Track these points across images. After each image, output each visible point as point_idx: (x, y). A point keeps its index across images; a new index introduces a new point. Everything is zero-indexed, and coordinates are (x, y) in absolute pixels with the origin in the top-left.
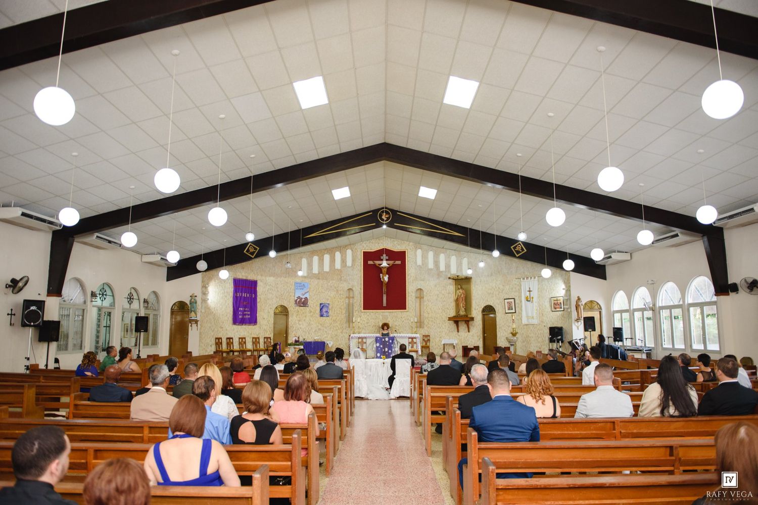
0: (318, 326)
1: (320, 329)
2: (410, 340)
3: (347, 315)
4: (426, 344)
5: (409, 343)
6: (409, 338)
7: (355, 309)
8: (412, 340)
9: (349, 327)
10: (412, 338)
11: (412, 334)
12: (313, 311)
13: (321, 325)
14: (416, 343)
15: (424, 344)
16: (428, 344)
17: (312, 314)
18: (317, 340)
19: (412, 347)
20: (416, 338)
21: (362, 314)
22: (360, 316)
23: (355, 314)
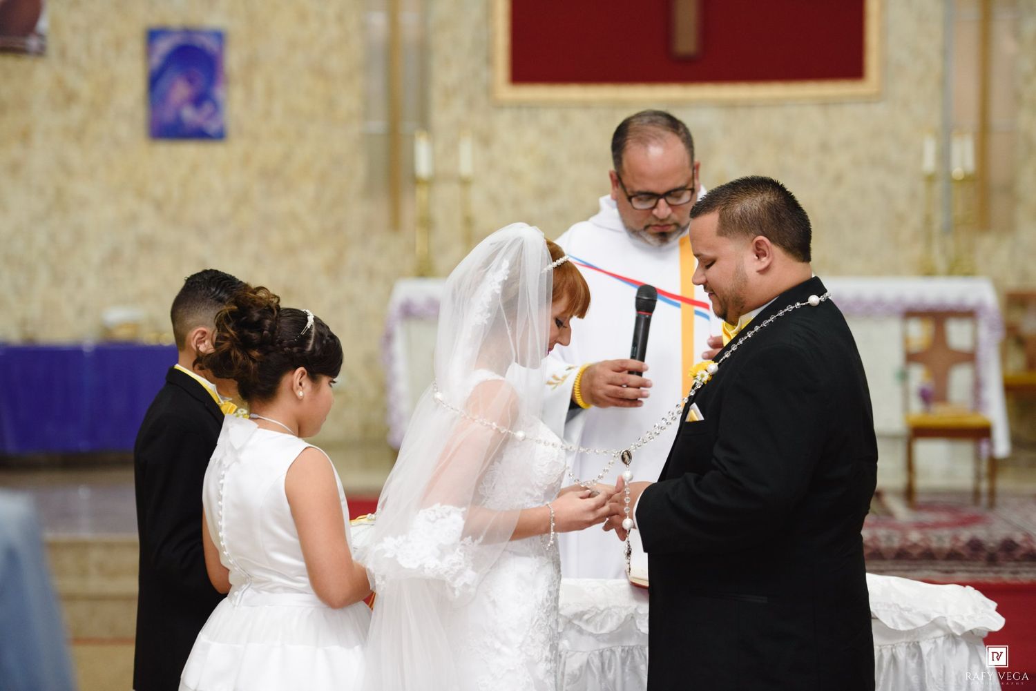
0: (133, 219)
1: (147, 245)
2: (919, 332)
3: (378, 125)
5: (911, 358)
6: (911, 313)
7: (445, 75)
8: (939, 337)
9: (395, 224)
10: (938, 316)
11: (928, 272)
12: (85, 89)
13: (159, 206)
14: (970, 357)
17: (77, 114)
18: (123, 334)
19: (931, 395)
20: (968, 314)
21: (503, 120)
22: (485, 140)
23: (440, 117)
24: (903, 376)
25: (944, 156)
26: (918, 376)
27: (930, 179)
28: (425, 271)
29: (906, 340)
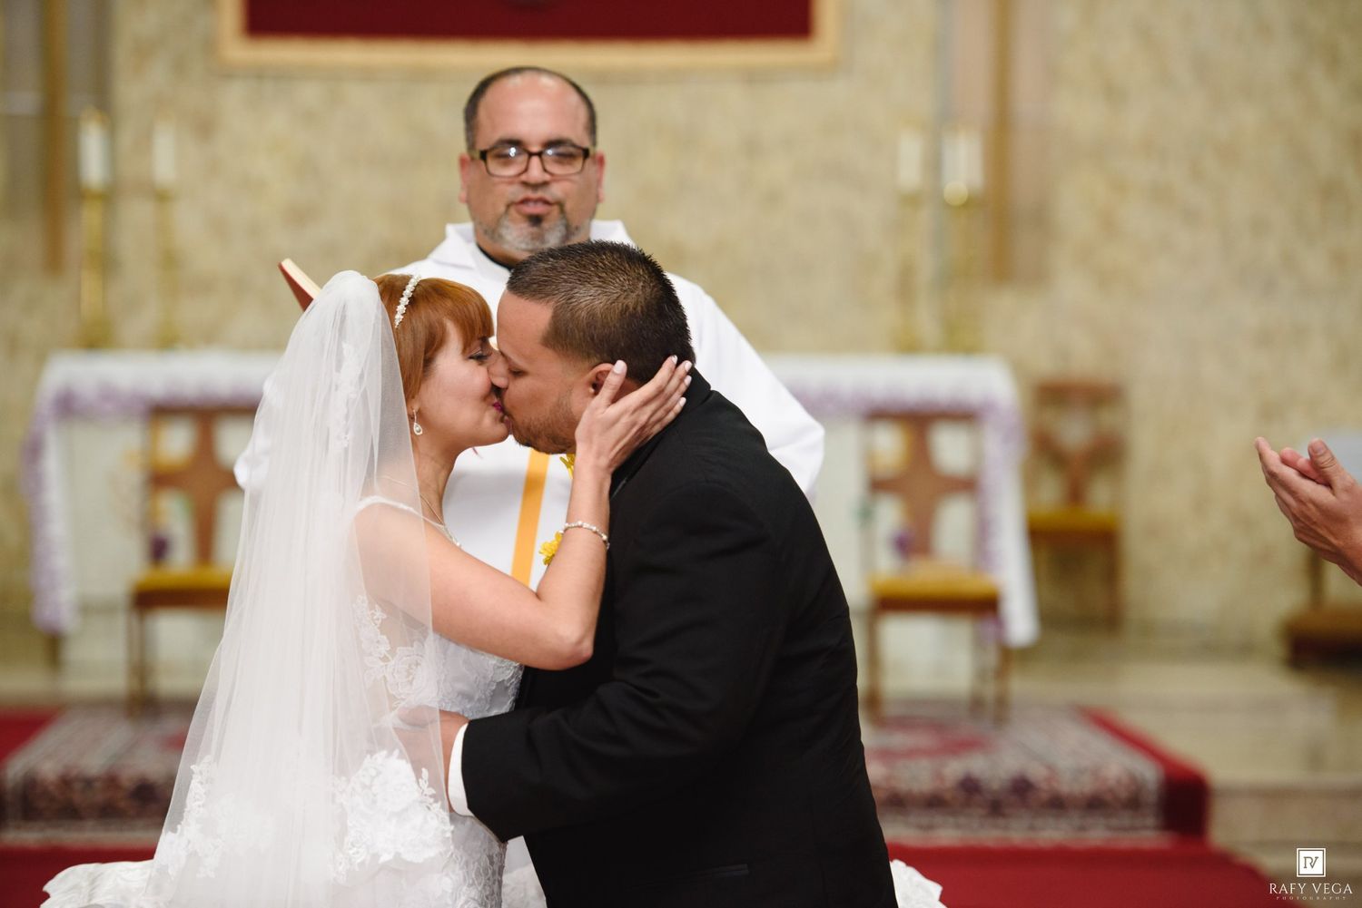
2: (889, 444)
3: (28, 102)
4: (1076, 494)
5: (879, 485)
6: (878, 414)
7: (137, 22)
8: (920, 453)
9: (53, 260)
10: (918, 420)
11: (908, 346)
14: (967, 485)
15: (1051, 493)
16: (1100, 497)
19: (913, 544)
20: (964, 416)
21: (233, 97)
22: (204, 128)
23: (131, 90)
24: (866, 515)
25: (934, 164)
26: (890, 515)
27: (911, 200)
28: (96, 339)
29: (869, 456)
